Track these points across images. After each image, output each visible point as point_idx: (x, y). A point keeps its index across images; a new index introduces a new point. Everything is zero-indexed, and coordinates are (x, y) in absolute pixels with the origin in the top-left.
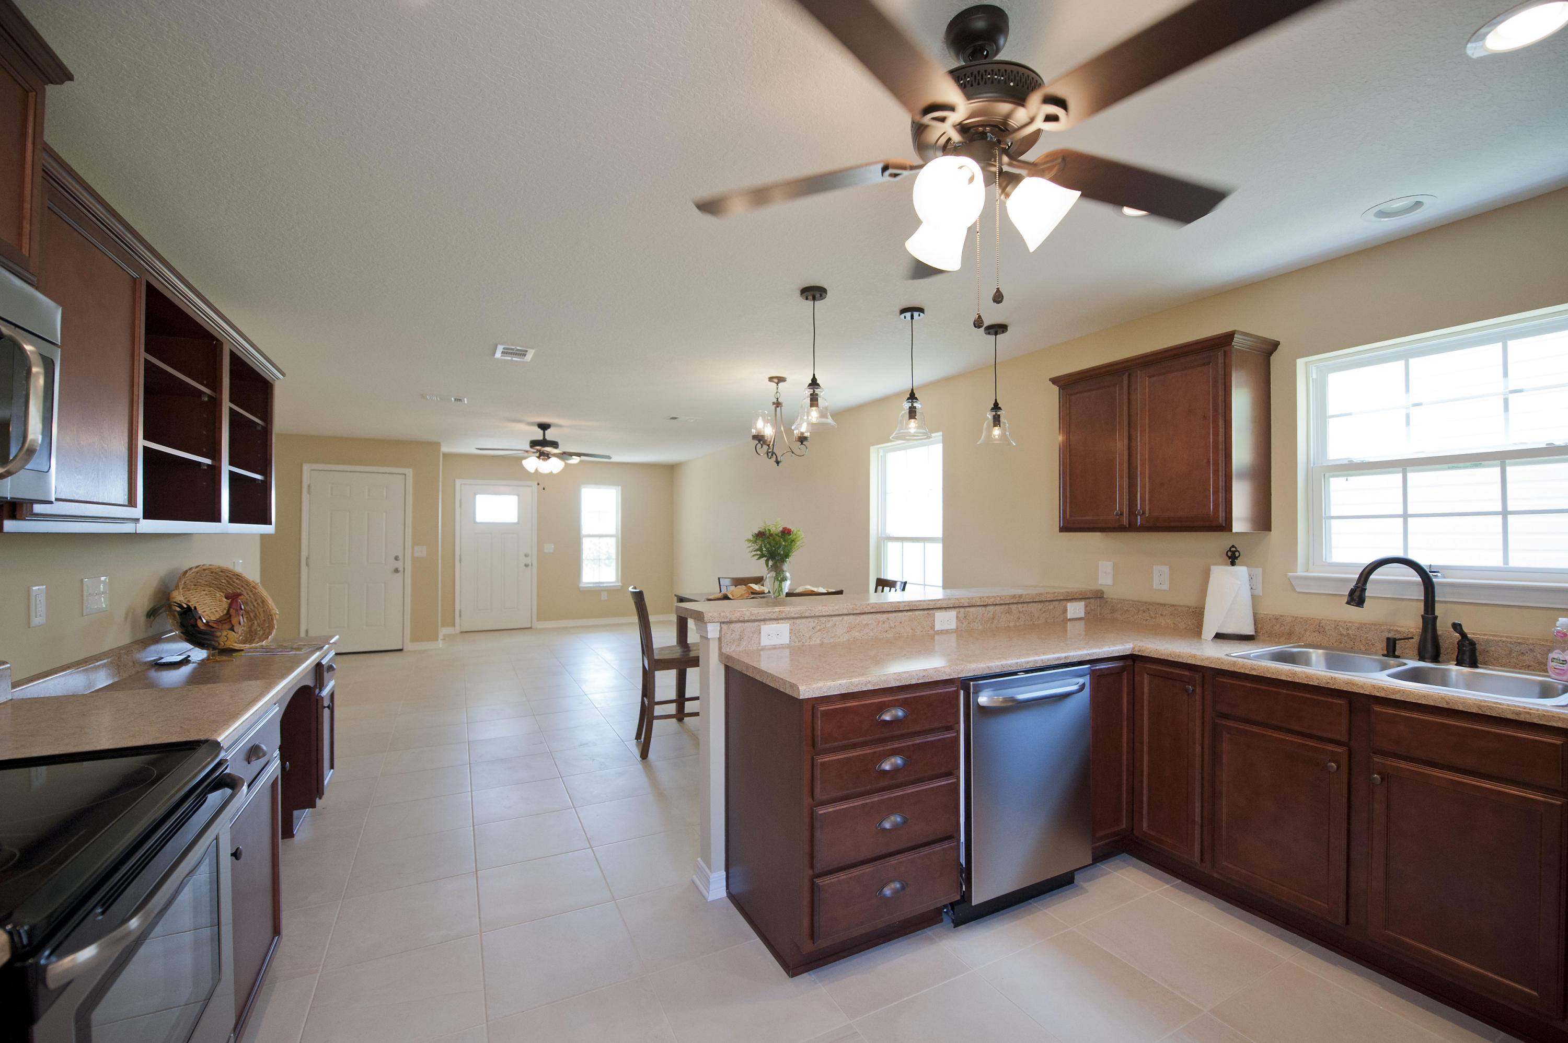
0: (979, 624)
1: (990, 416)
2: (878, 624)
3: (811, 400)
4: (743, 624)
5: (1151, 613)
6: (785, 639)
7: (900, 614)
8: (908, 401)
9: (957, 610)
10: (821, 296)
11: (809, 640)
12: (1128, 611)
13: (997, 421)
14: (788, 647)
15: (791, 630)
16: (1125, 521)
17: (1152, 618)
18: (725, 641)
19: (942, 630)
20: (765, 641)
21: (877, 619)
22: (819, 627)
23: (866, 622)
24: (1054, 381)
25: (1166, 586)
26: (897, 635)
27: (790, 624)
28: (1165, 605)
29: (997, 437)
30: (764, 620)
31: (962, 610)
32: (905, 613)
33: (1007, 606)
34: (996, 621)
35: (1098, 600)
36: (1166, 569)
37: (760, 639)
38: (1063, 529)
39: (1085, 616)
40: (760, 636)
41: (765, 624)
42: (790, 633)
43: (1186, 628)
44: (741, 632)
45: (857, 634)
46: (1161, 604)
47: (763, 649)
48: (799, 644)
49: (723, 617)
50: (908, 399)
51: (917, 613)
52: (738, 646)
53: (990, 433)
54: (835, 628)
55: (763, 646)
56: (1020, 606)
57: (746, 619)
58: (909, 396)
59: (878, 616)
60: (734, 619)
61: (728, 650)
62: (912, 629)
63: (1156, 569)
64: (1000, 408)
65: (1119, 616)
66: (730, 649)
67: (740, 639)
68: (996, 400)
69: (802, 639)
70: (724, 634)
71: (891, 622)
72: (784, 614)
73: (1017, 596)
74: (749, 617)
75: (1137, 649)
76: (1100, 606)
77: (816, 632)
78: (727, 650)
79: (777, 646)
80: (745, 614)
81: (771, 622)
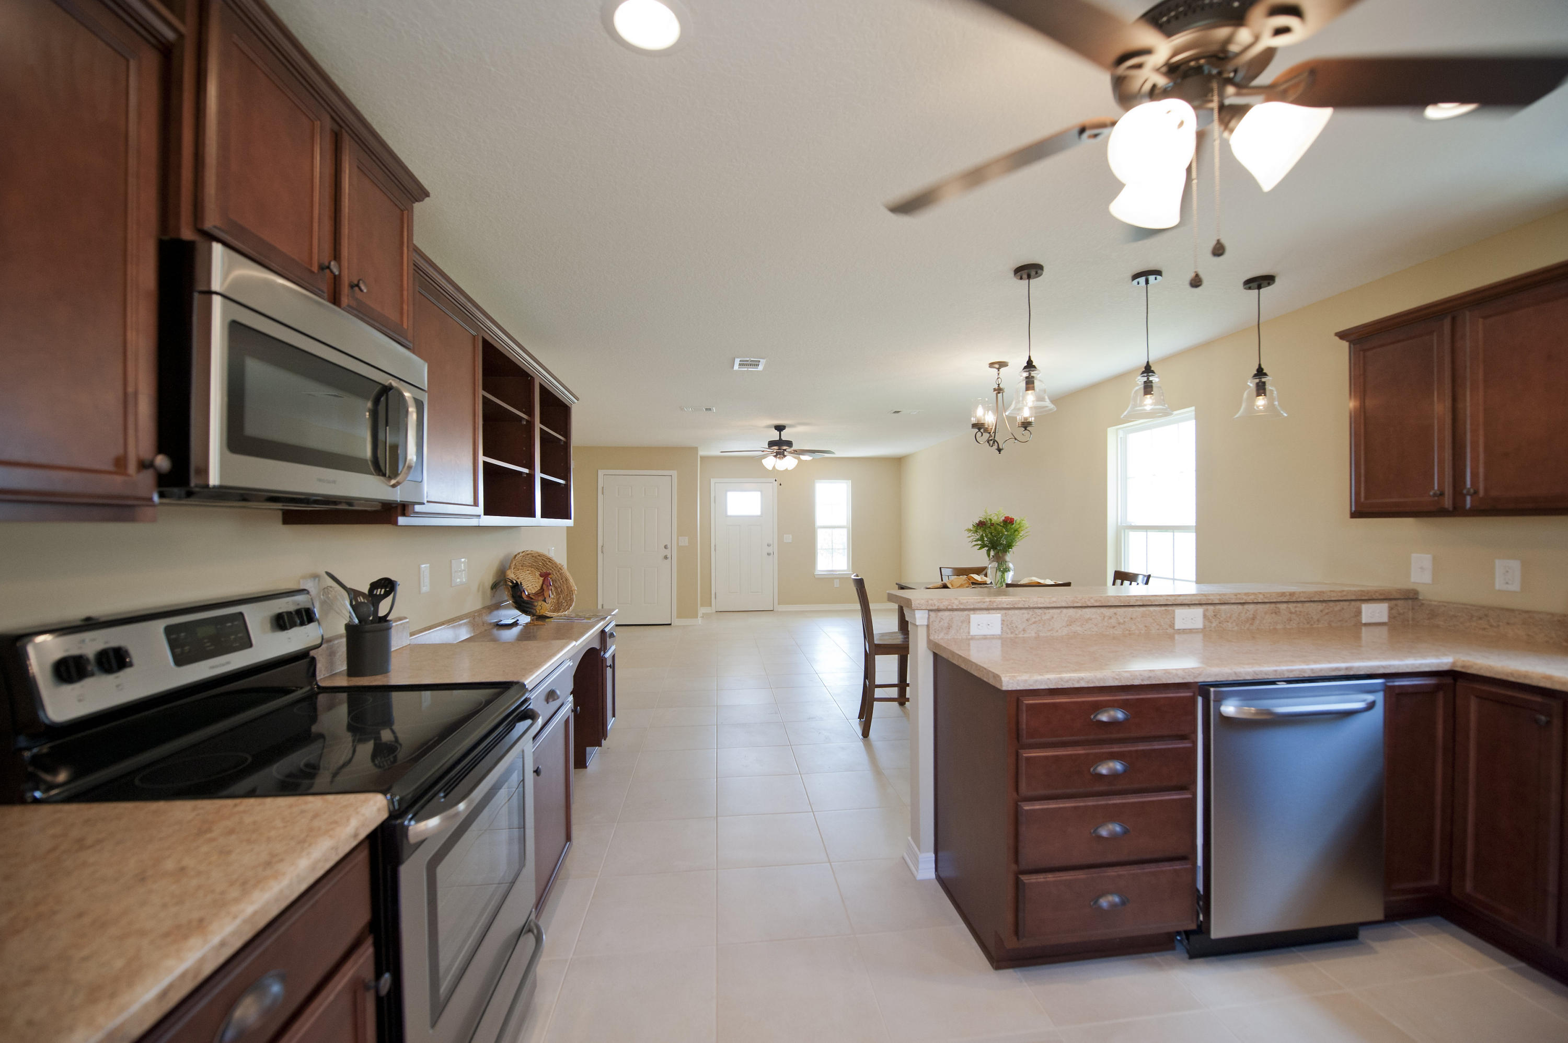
0: (1234, 624)
1: (1252, 384)
2: (1104, 619)
3: (1027, 383)
4: (951, 613)
5: (1492, 620)
6: (996, 629)
7: (1131, 609)
8: (1143, 375)
9: (1205, 607)
10: (1037, 273)
11: (1022, 633)
12: (1455, 616)
13: (1261, 389)
14: (999, 637)
15: (1003, 620)
16: (1447, 503)
17: (1491, 626)
18: (933, 629)
19: (1184, 629)
20: (974, 631)
21: (1102, 613)
22: (1034, 620)
23: (1088, 616)
24: (1342, 335)
25: (1515, 587)
26: (1127, 632)
27: (1002, 615)
28: (1512, 611)
29: (1261, 408)
30: (974, 609)
31: (1211, 608)
32: (1137, 609)
33: (1273, 606)
34: (1257, 622)
35: (1410, 602)
36: (1515, 565)
37: (969, 628)
38: (1355, 515)
39: (1389, 621)
40: (969, 625)
41: (974, 614)
42: (1002, 624)
43: (1547, 642)
44: (949, 621)
45: (1079, 628)
46: (1508, 610)
47: (973, 638)
48: (1012, 636)
49: (932, 605)
50: (1143, 373)
51: (1152, 609)
52: (947, 634)
53: (1251, 403)
54: (1052, 620)
55: (972, 636)
56: (1291, 606)
57: (955, 607)
58: (1144, 370)
59: (1103, 610)
60: (942, 607)
61: (936, 637)
62: (1146, 626)
63: (1500, 565)
64: (1265, 374)
65: (1441, 623)
66: (938, 636)
67: (949, 628)
68: (1260, 365)
69: (1015, 631)
70: (932, 622)
71: (1119, 617)
72: (995, 604)
73: (1288, 594)
74: (957, 606)
75: (1459, 664)
76: (1413, 609)
77: (1031, 624)
78: (938, 637)
79: (988, 637)
80: (953, 603)
81: (981, 612)
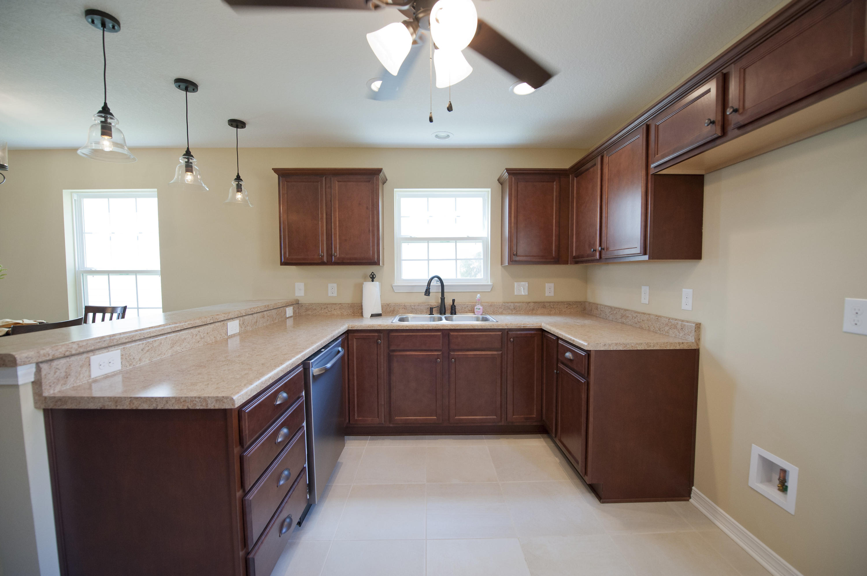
0: (250, 327)
1: (234, 184)
2: (193, 337)
3: (103, 128)
4: (68, 359)
5: (329, 309)
6: (117, 366)
7: (207, 327)
8: (184, 157)
9: (239, 318)
10: (113, 27)
11: (139, 362)
12: (315, 309)
13: (239, 188)
14: (120, 372)
15: (122, 355)
16: (325, 259)
17: (329, 311)
18: (47, 383)
19: (231, 335)
20: (96, 372)
21: (192, 333)
22: (147, 348)
23: (184, 337)
24: (276, 170)
25: (335, 294)
26: (206, 343)
27: (121, 350)
28: (336, 304)
29: (239, 199)
30: (92, 351)
31: (241, 318)
32: (210, 326)
33: (262, 313)
34: (258, 324)
35: (297, 305)
36: (335, 285)
37: (90, 371)
38: (283, 264)
39: (293, 315)
40: (90, 368)
41: (94, 355)
42: (122, 358)
43: (347, 314)
44: (66, 369)
45: (178, 348)
46: (334, 304)
47: (95, 381)
48: (131, 367)
49: (44, 355)
50: (184, 155)
51: (217, 324)
52: (64, 384)
53: (234, 196)
54: (161, 346)
55: (93, 378)
56: (268, 312)
57: (74, 352)
58: (185, 153)
59: (192, 330)
60: (58, 354)
61: (52, 392)
62: (215, 337)
63: (330, 285)
64: (241, 180)
65: (310, 313)
66: (54, 390)
67: (67, 376)
68: (238, 173)
69: (133, 362)
70: (45, 375)
71: (201, 334)
72: (115, 341)
73: (267, 306)
74: (76, 350)
75: (350, 327)
76: (298, 308)
77: (145, 353)
78: (49, 391)
79: (109, 374)
80: (71, 348)
81: (101, 352)
